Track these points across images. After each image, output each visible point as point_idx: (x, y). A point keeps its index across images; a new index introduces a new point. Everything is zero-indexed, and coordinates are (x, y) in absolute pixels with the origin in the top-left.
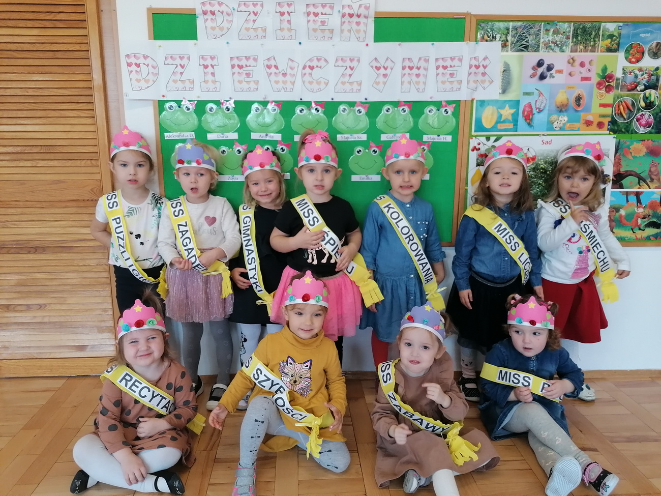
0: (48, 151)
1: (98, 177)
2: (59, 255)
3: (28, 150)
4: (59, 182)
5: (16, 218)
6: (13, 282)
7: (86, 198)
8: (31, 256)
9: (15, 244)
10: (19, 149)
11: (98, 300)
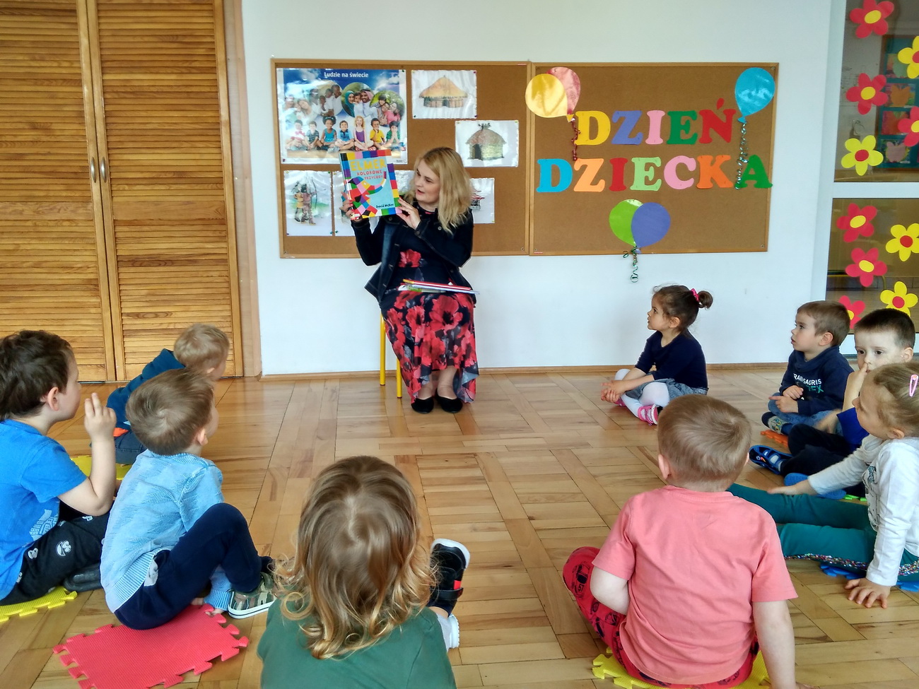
0: (180, 176)
1: (221, 198)
2: (186, 267)
3: (162, 175)
4: (189, 203)
5: (150, 234)
6: (144, 292)
7: (211, 217)
8: (161, 269)
9: (148, 258)
10: (154, 175)
11: (220, 308)
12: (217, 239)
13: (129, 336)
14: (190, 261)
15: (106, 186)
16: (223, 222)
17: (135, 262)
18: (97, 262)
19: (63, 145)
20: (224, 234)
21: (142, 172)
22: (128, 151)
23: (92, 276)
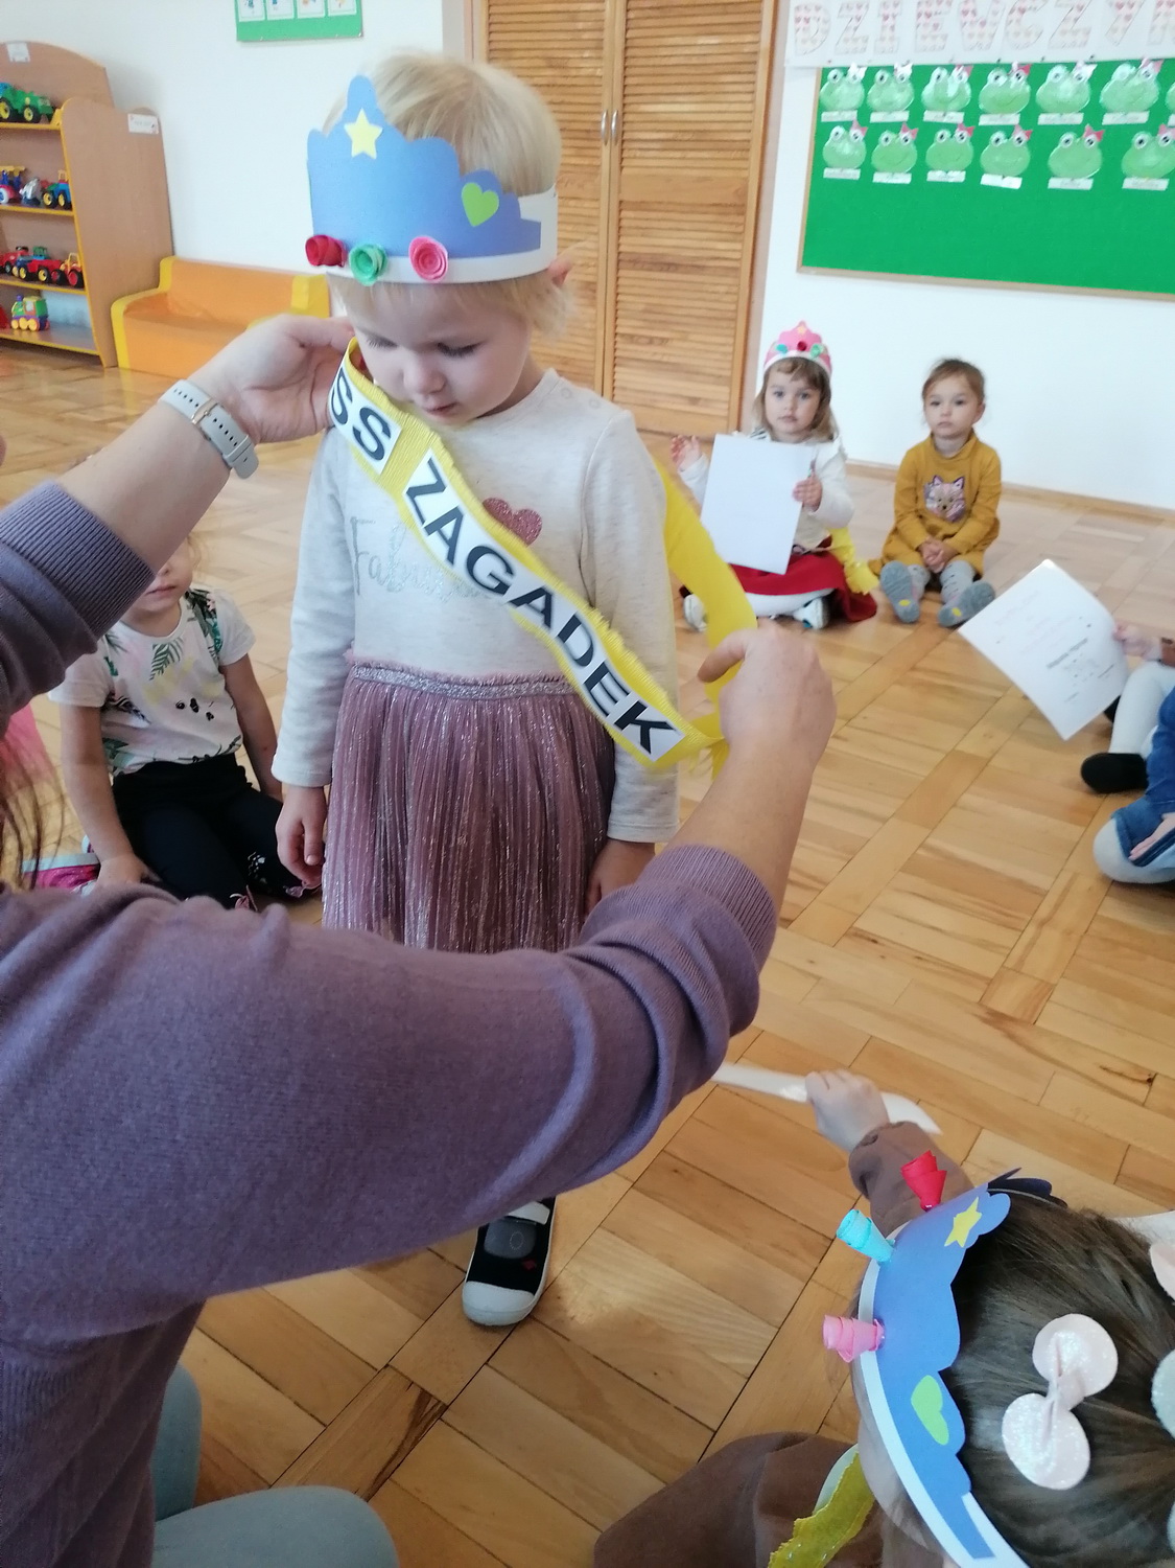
0: (700, 138)
1: (744, 174)
2: (691, 275)
3: (680, 136)
4: (706, 179)
5: (655, 224)
6: (641, 307)
8: (663, 275)
9: (651, 258)
10: (670, 135)
12: (731, 237)
13: (621, 365)
14: (696, 268)
15: (616, 150)
16: (741, 209)
17: (636, 262)
18: (597, 259)
19: (577, 90)
20: (740, 229)
21: (659, 131)
22: (645, 99)
23: (590, 278)
